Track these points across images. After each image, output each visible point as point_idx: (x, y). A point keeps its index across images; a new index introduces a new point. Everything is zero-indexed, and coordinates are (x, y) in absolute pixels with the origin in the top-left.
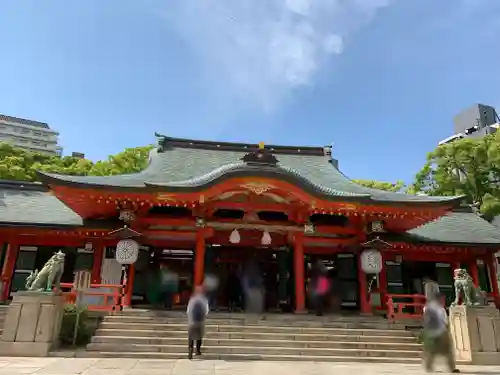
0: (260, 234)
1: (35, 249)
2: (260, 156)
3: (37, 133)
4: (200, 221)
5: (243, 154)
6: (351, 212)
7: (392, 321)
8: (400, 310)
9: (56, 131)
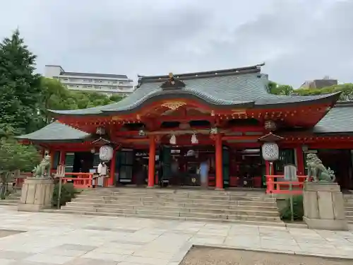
0: (190, 136)
1: (73, 154)
2: (173, 83)
3: (121, 82)
4: (142, 131)
5: (161, 84)
6: (242, 115)
7: (270, 194)
8: (278, 187)
9: (131, 79)
